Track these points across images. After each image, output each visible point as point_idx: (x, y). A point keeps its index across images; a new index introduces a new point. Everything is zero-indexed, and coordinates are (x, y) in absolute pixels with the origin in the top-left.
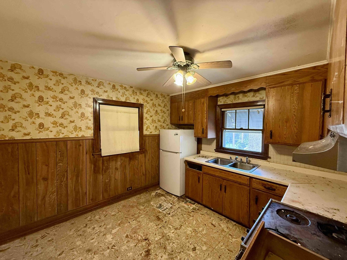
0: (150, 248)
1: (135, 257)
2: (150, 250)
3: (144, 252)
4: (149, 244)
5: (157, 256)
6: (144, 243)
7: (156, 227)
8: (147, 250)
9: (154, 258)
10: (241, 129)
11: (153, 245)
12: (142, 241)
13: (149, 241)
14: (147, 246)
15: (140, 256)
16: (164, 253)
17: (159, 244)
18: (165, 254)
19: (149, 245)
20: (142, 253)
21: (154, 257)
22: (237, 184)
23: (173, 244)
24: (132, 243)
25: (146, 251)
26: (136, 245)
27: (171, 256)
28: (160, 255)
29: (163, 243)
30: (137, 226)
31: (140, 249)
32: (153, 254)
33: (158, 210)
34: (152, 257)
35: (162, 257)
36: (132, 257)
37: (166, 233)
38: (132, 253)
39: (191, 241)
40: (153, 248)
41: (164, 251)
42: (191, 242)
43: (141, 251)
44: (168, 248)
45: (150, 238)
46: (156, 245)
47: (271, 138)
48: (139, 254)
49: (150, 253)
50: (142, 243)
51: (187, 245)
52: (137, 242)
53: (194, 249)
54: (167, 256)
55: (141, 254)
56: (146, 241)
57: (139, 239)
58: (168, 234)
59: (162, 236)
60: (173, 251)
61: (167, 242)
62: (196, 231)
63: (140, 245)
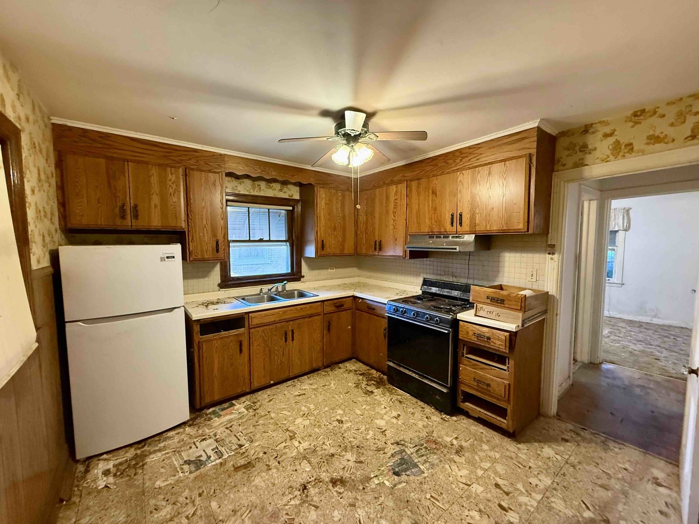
0: (327, 479)
1: (344, 503)
2: (332, 479)
3: (336, 489)
4: (319, 480)
5: (347, 466)
6: (313, 491)
7: (274, 471)
8: (331, 485)
9: (349, 471)
10: (261, 240)
11: (321, 473)
12: (307, 496)
13: (311, 482)
14: (321, 483)
15: (344, 495)
16: (341, 457)
17: (321, 464)
18: (343, 456)
19: (321, 482)
20: (337, 491)
21: (347, 471)
22: (306, 320)
23: (326, 445)
24: (307, 517)
25: (333, 486)
26: (314, 506)
27: (349, 448)
28: (345, 463)
29: (321, 458)
30: (249, 515)
31: (327, 497)
32: (341, 473)
33: (207, 468)
34: (347, 475)
35: (349, 460)
36: (343, 510)
37: (298, 452)
38: (334, 511)
39: (325, 422)
40: (328, 474)
41: (339, 457)
42: (328, 423)
43: (332, 495)
44: (332, 451)
45: (304, 481)
46: (323, 469)
47: (323, 249)
48: (339, 496)
49: (339, 477)
50: (312, 495)
51: (332, 428)
52: (307, 505)
53: (340, 422)
54: (348, 453)
55: (340, 493)
56: (310, 486)
57: (298, 502)
58: (302, 451)
59: (303, 459)
60: (340, 446)
61: (320, 453)
62: (306, 414)
63: (315, 499)
